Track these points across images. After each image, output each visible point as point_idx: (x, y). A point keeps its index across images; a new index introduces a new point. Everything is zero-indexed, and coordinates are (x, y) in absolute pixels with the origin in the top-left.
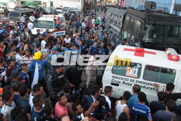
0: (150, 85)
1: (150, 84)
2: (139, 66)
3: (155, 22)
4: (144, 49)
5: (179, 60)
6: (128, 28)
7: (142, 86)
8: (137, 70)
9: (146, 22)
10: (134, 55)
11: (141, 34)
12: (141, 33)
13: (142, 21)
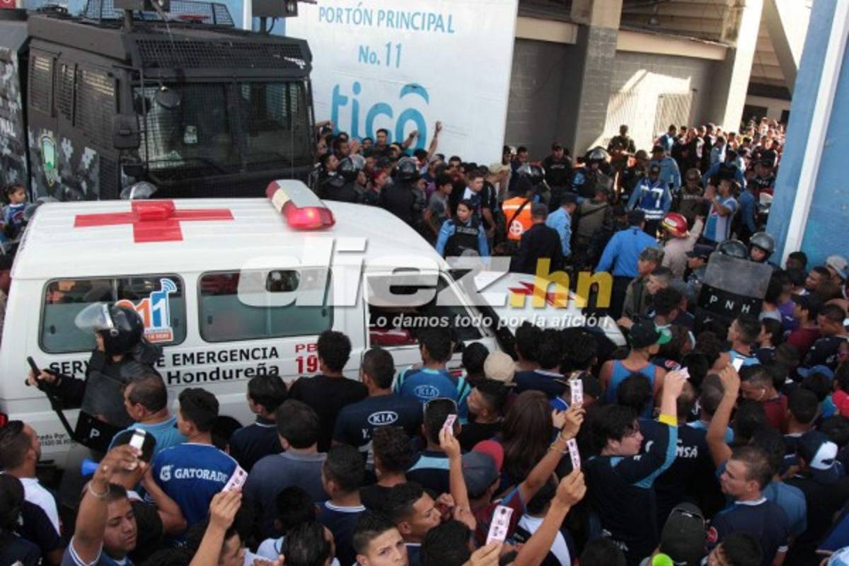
0: (238, 357)
1: (238, 353)
2: (168, 287)
3: (179, 71)
4: (172, 204)
5: (333, 223)
6: (54, 115)
7: (205, 374)
8: (163, 305)
9: (136, 76)
10: (136, 241)
11: (123, 135)
12: (125, 132)
13: (113, 71)
